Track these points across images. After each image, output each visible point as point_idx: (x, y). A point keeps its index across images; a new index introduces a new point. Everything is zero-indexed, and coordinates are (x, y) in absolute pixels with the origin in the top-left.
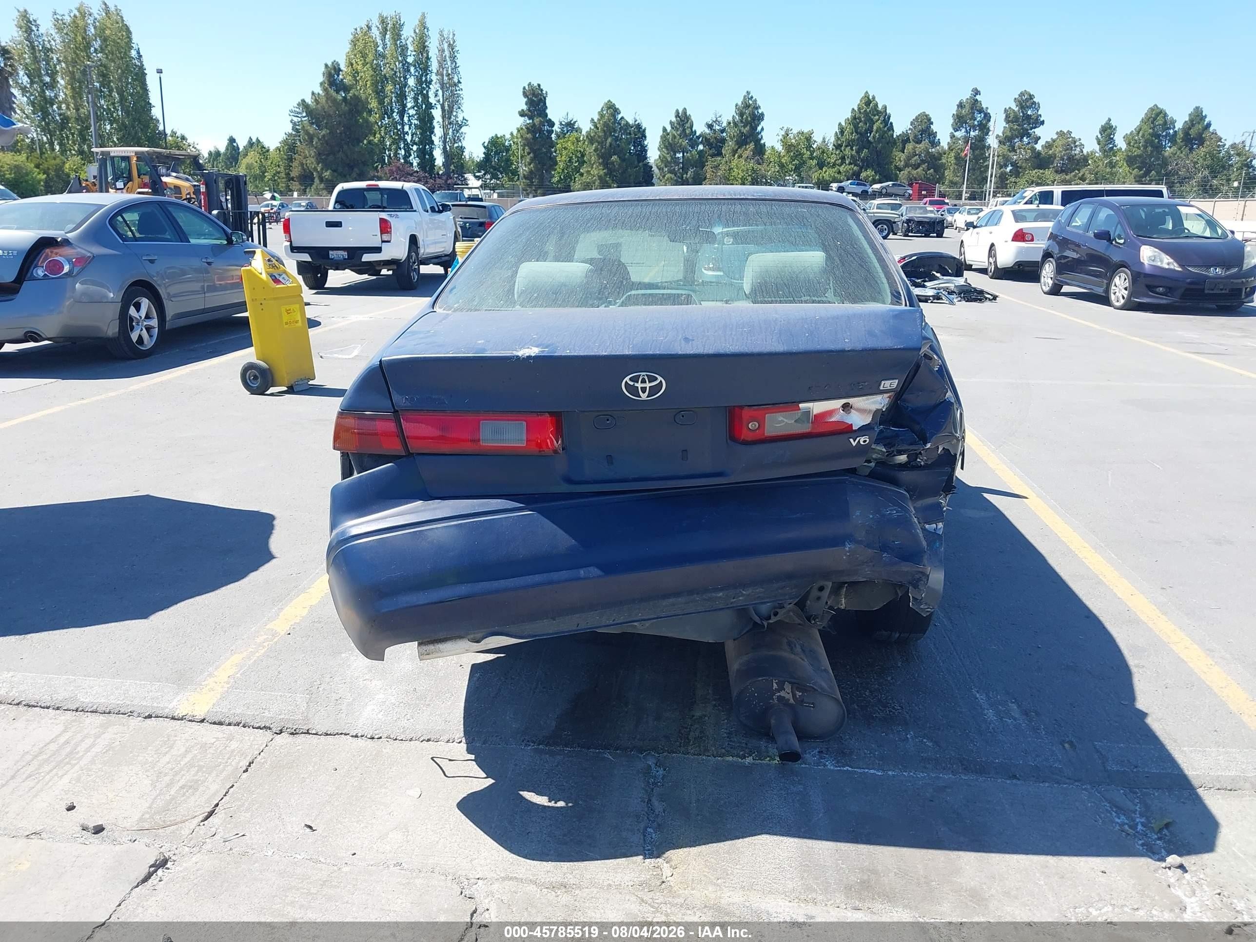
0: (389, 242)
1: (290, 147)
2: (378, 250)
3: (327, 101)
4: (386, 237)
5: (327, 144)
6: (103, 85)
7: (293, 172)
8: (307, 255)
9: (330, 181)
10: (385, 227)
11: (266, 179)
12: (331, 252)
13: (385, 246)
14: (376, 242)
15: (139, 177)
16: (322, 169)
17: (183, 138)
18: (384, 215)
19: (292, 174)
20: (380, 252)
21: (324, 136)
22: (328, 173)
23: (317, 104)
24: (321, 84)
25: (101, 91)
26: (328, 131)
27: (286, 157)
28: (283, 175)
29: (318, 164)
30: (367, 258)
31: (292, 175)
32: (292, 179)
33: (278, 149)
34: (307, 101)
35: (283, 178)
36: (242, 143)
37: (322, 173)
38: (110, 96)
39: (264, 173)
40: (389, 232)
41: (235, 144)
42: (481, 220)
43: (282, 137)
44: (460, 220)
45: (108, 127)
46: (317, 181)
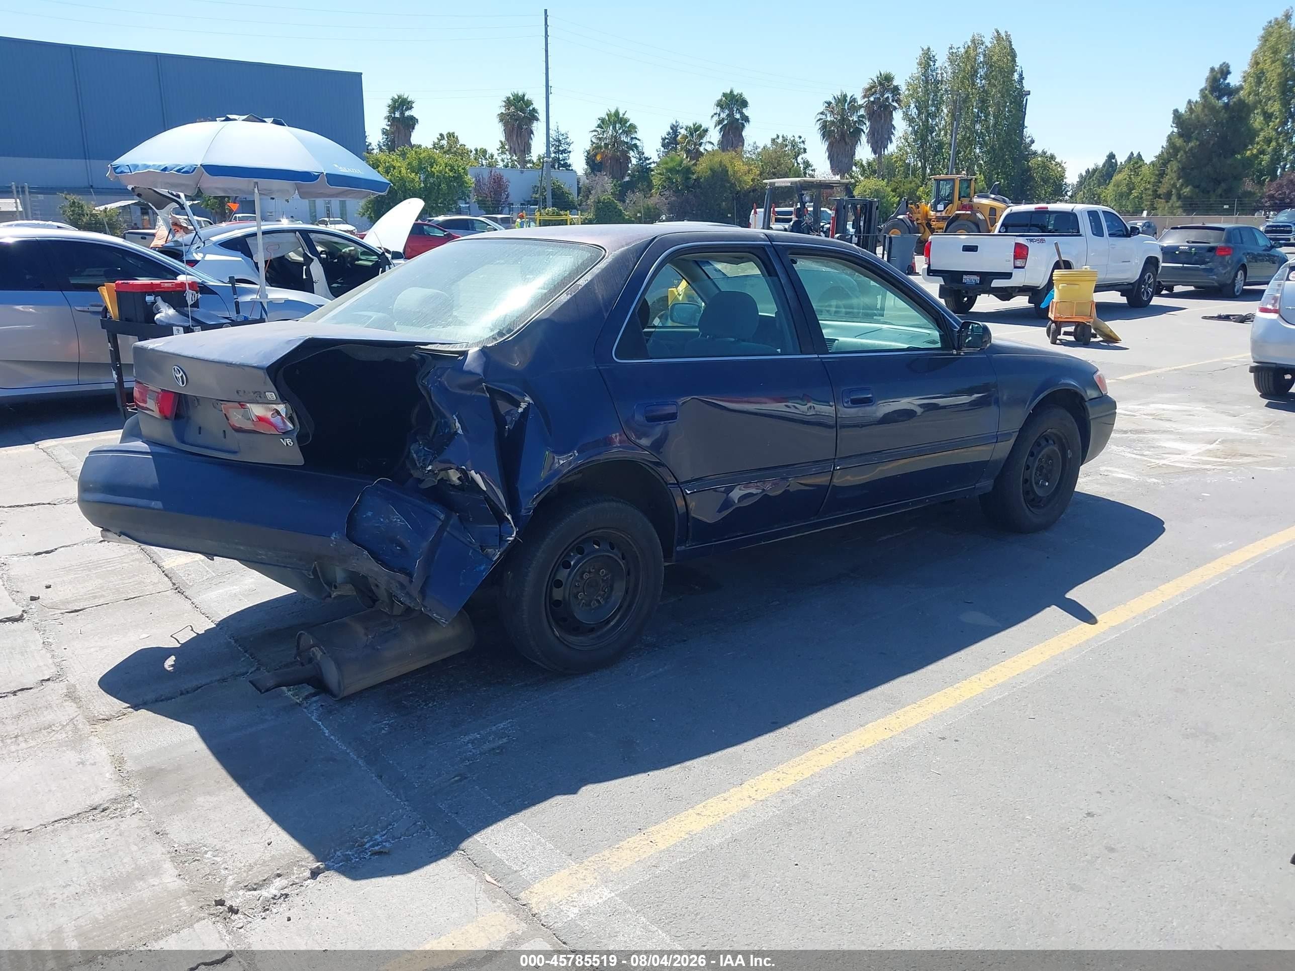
0: (1023, 267)
1: (1163, 161)
2: (1008, 276)
3: (1203, 110)
4: (1019, 263)
5: (1193, 157)
6: (981, 110)
7: (1161, 189)
8: (941, 278)
9: (1188, 198)
10: (1020, 252)
11: (1132, 197)
12: (965, 277)
13: (1016, 273)
14: (1007, 267)
15: (959, 200)
16: (1182, 185)
17: (1052, 157)
18: (1021, 240)
19: (1160, 191)
20: (1010, 279)
21: (1191, 149)
22: (1188, 189)
23: (1191, 113)
24: (1202, 90)
25: (978, 116)
26: (1198, 143)
27: (1157, 172)
28: (1150, 192)
29: (1178, 179)
30: (996, 283)
31: (1158, 193)
32: (1159, 197)
33: (1152, 163)
34: (1180, 111)
35: (1150, 195)
36: (1121, 159)
37: (1181, 189)
38: (986, 120)
39: (1131, 190)
40: (1025, 257)
41: (1113, 161)
42: (1212, 245)
43: (1158, 151)
44: (1187, 244)
45: (978, 151)
46: (1174, 198)
